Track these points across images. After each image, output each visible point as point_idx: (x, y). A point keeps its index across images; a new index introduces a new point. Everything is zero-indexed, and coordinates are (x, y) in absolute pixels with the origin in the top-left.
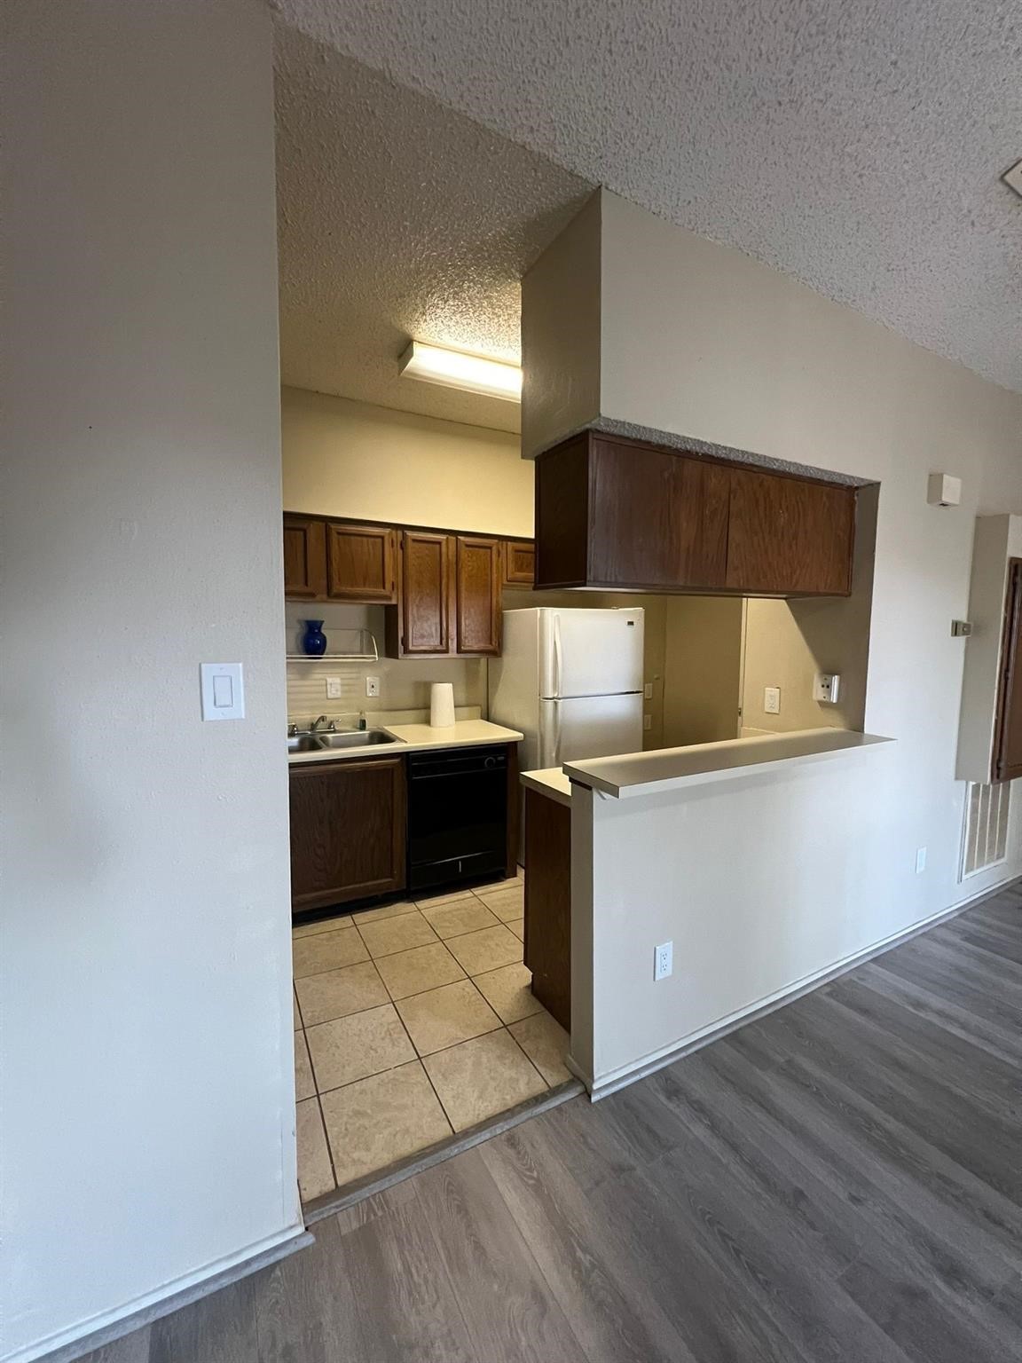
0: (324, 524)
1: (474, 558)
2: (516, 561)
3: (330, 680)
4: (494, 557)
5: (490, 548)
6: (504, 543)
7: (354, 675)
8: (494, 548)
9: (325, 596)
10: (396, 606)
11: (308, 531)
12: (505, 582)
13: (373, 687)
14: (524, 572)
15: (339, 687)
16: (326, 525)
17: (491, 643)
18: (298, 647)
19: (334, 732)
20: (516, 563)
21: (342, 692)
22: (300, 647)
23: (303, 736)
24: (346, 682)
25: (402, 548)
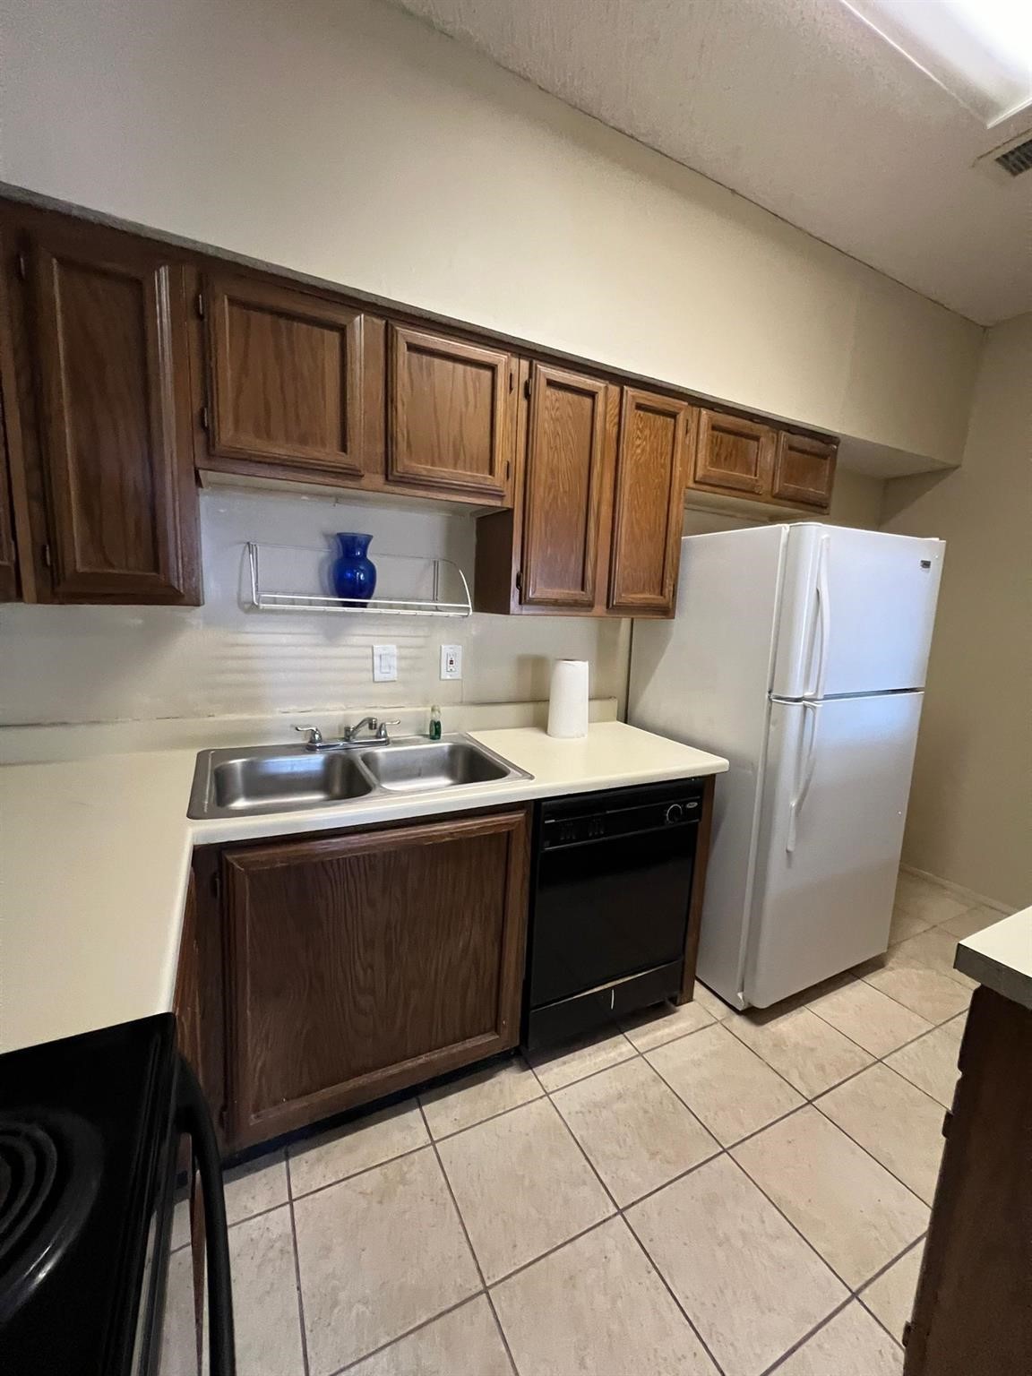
0: (384, 322)
1: (647, 432)
2: (714, 443)
3: (378, 649)
4: (680, 433)
5: (674, 416)
6: (695, 410)
7: (420, 641)
8: (681, 418)
9: (380, 479)
10: (510, 511)
11: (348, 329)
12: (691, 484)
13: (451, 662)
14: (721, 468)
15: (394, 662)
16: (387, 324)
17: (662, 593)
18: (321, 583)
19: (386, 743)
20: (712, 449)
21: (400, 670)
22: (326, 583)
23: (331, 751)
24: (405, 652)
25: (527, 395)
